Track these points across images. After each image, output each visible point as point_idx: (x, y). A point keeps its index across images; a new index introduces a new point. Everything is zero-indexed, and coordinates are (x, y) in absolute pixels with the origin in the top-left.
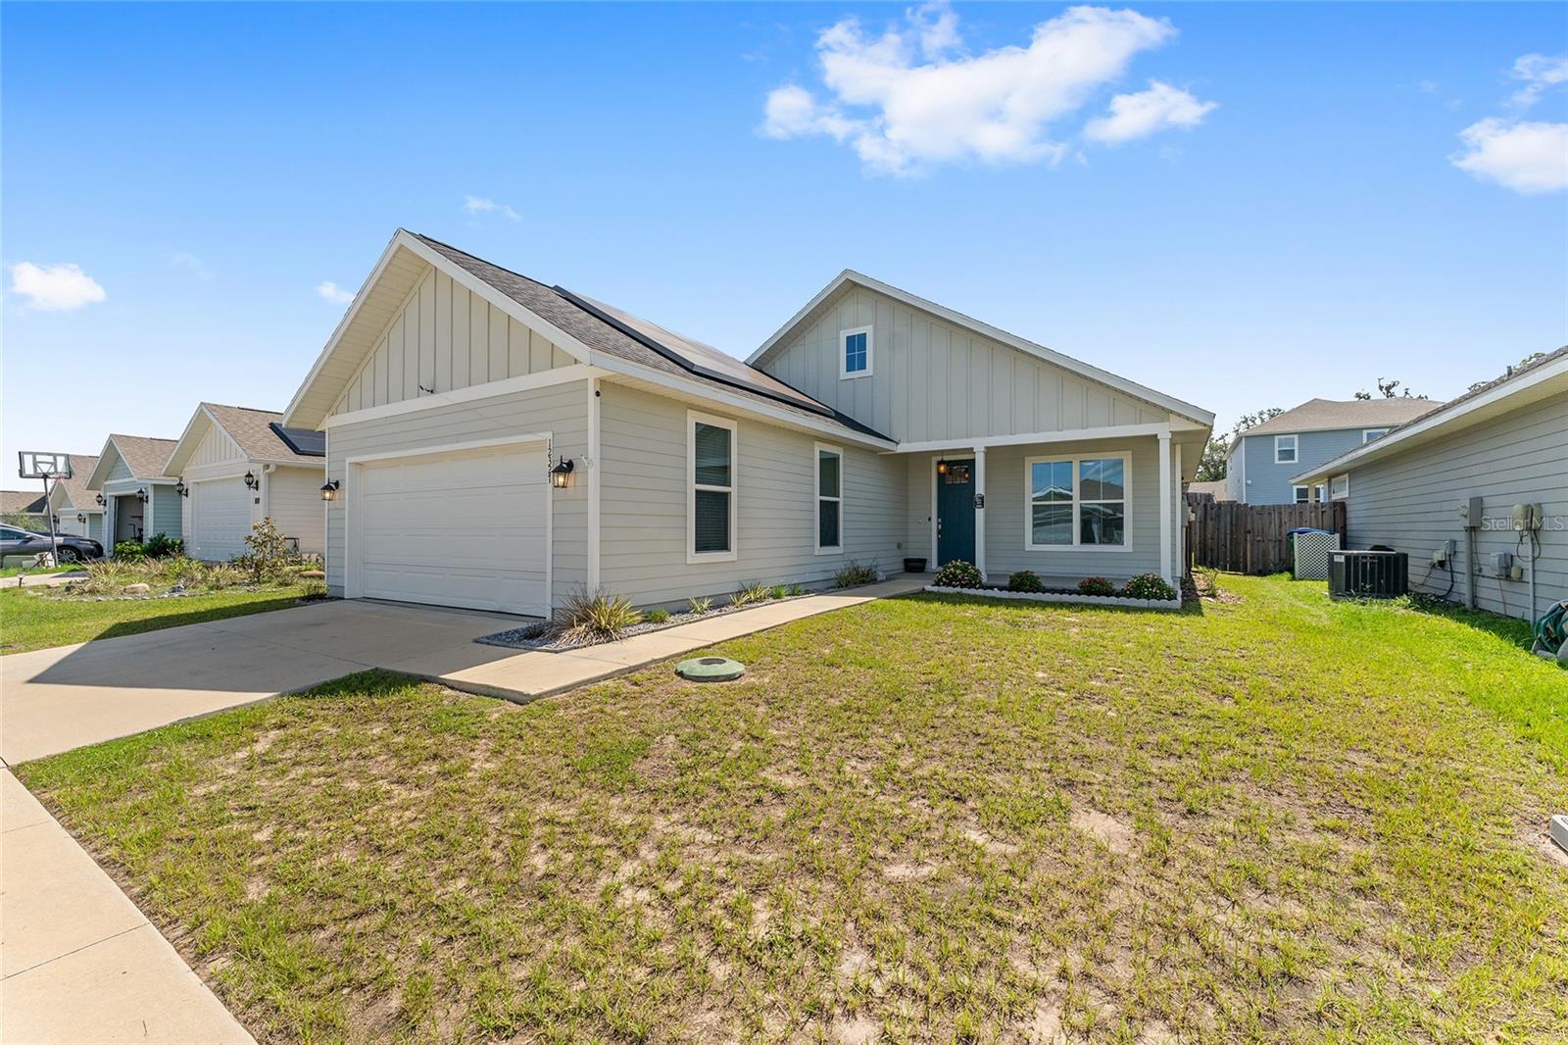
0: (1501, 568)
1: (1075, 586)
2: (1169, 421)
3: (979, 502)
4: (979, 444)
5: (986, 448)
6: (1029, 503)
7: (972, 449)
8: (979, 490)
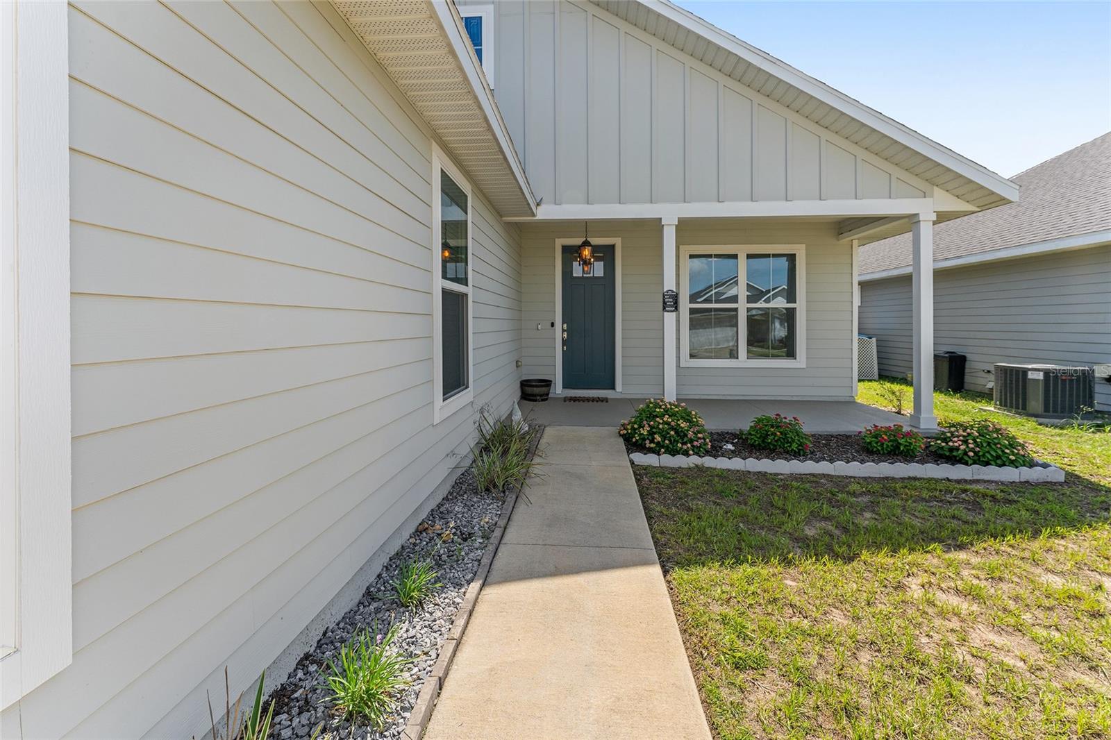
2: (932, 196)
3: (671, 302)
4: (670, 214)
5: (680, 220)
6: (685, 305)
7: (661, 219)
8: (669, 284)
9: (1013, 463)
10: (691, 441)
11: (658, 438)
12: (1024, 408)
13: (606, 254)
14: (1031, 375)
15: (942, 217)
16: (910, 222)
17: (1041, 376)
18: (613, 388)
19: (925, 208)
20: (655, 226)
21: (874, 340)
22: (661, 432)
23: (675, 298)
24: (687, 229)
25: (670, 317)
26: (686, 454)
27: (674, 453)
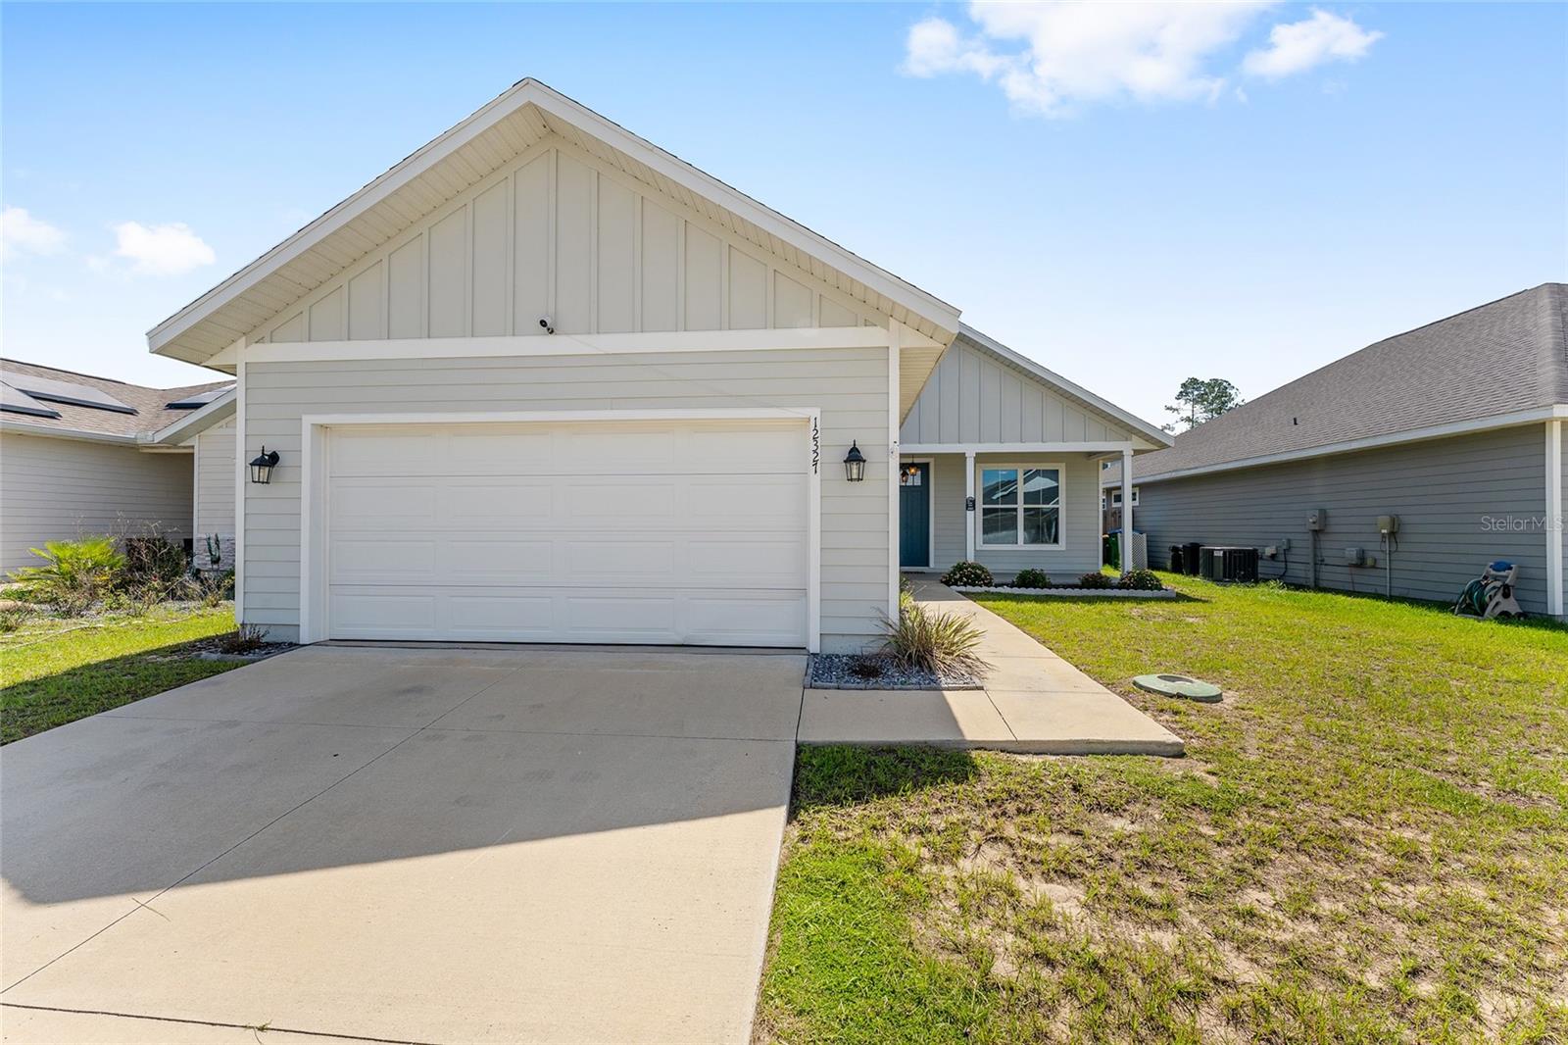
0: (1358, 558)
1: (1077, 581)
2: (1131, 440)
3: (971, 504)
4: (970, 450)
5: (977, 454)
6: (980, 506)
7: (964, 454)
8: (970, 493)
9: (1151, 589)
10: (983, 580)
11: (965, 579)
12: (1212, 576)
13: (924, 468)
14: (1216, 554)
15: (1137, 452)
16: (1118, 456)
17: (1221, 554)
18: (927, 565)
19: (1127, 447)
20: (961, 458)
21: (1144, 535)
22: (966, 576)
23: (974, 502)
24: (981, 458)
25: (970, 514)
26: (981, 586)
27: (974, 585)
